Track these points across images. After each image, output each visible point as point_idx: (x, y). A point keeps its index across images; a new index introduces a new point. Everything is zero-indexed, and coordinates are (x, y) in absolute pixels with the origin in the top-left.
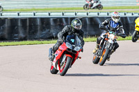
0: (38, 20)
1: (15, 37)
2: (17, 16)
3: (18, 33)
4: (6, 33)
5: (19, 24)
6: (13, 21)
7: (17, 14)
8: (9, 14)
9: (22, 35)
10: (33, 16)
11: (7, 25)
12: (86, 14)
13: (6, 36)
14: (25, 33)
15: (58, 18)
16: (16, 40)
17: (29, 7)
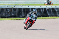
0: (30, 9)
1: (20, 16)
2: (21, 7)
3: (21, 14)
4: (16, 14)
5: (22, 11)
6: (20, 9)
7: (21, 6)
8: (18, 6)
9: (23, 15)
10: (28, 7)
11: (17, 11)
12: (50, 7)
13: (17, 16)
14: (24, 14)
15: (39, 8)
16: (21, 17)
17: (26, 3)
